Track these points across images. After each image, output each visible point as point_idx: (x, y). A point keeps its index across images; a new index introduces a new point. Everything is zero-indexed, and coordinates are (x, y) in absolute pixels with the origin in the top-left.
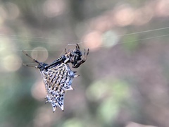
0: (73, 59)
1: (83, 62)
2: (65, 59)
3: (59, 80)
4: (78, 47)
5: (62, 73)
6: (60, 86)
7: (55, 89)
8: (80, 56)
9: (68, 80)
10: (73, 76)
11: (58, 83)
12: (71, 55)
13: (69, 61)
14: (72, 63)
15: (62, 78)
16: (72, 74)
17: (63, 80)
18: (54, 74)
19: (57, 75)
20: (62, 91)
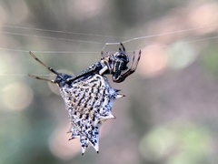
0: (113, 67)
1: (131, 72)
2: (101, 68)
3: (91, 102)
4: (122, 48)
5: (95, 90)
6: (92, 112)
7: (84, 116)
8: (125, 63)
9: (105, 103)
10: (113, 97)
11: (89, 107)
12: (110, 61)
13: (107, 72)
14: (113, 73)
15: (97, 99)
16: (112, 92)
17: (98, 102)
18: (82, 93)
19: (87, 94)
20: (97, 120)
